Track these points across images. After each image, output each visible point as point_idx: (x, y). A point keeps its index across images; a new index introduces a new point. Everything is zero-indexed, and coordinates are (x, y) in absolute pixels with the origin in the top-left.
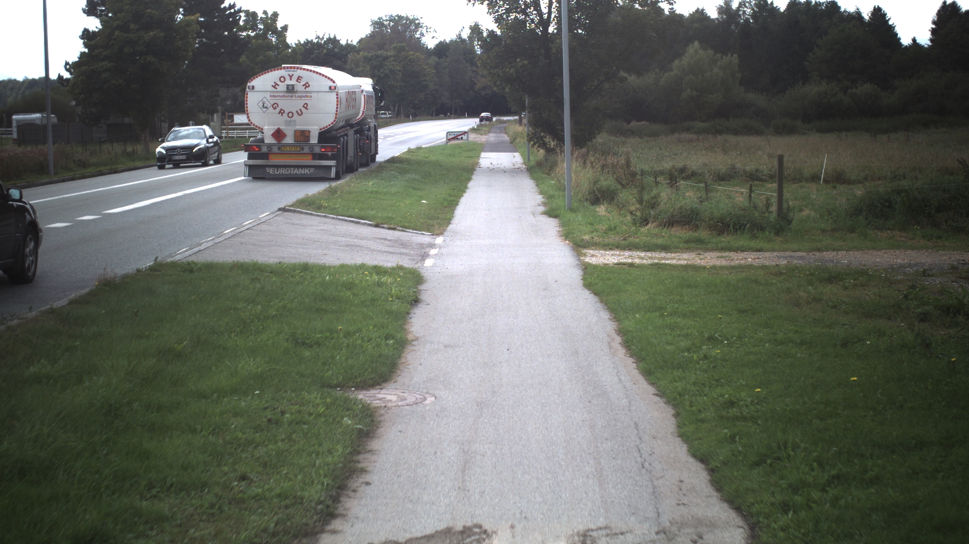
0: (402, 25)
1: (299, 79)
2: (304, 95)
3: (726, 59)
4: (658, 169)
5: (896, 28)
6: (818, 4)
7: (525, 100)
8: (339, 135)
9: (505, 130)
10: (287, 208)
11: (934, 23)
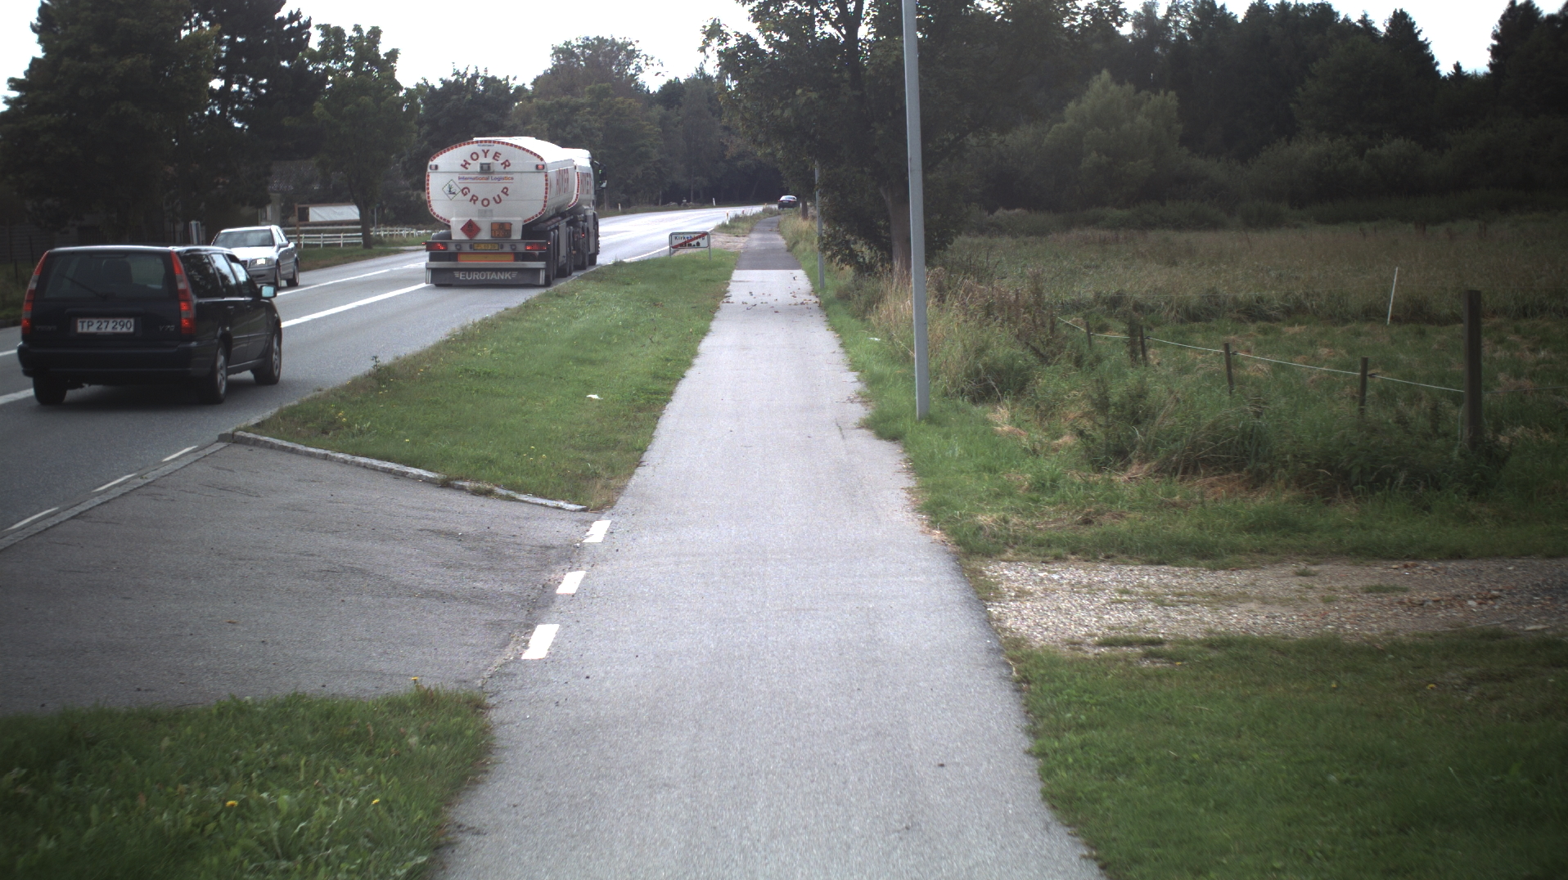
0: (606, 55)
1: (496, 155)
2: (503, 176)
3: (1157, 100)
4: (1068, 299)
5: (1430, 46)
6: (1300, 8)
7: (812, 174)
8: (549, 227)
9: (778, 226)
10: (240, 433)
11: (1495, 36)
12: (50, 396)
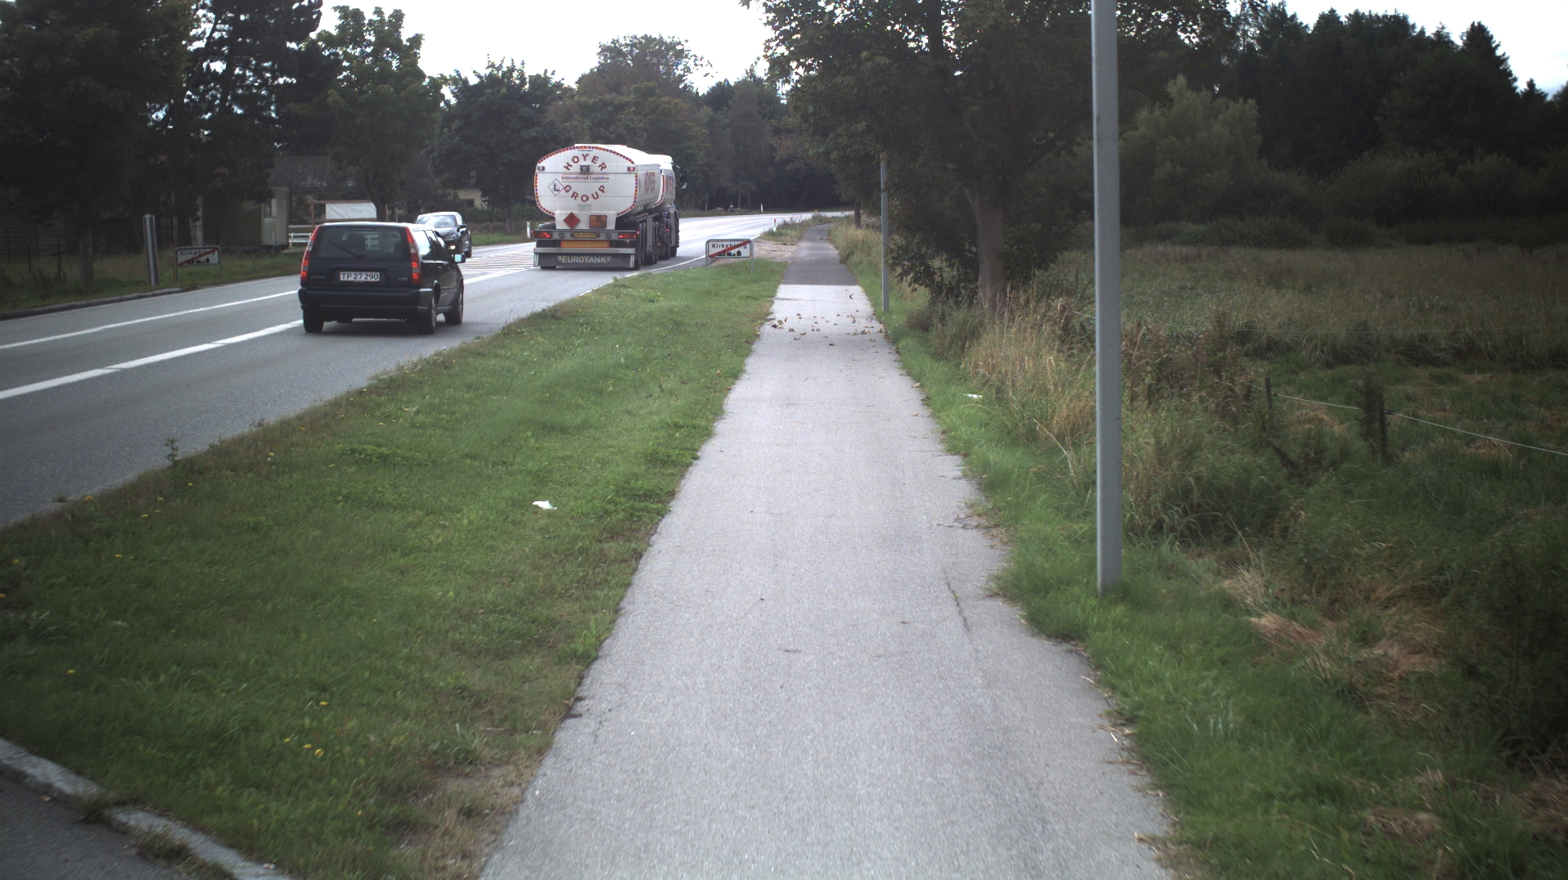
0: (653, 54)
1: (595, 159)
2: (600, 176)
3: (1236, 108)
5: (1509, 61)
6: (1374, 19)
8: (638, 221)
9: (829, 235)
12: (312, 326)
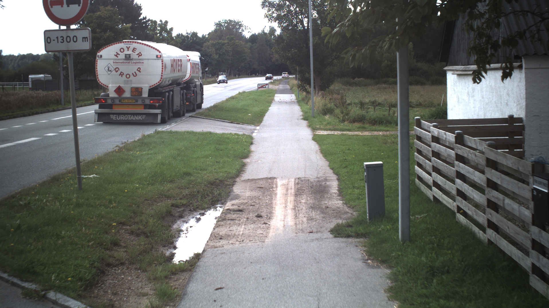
0: (232, 25)
1: (134, 50)
2: (138, 61)
7: (296, 68)
8: (164, 91)
10: (193, 116)
